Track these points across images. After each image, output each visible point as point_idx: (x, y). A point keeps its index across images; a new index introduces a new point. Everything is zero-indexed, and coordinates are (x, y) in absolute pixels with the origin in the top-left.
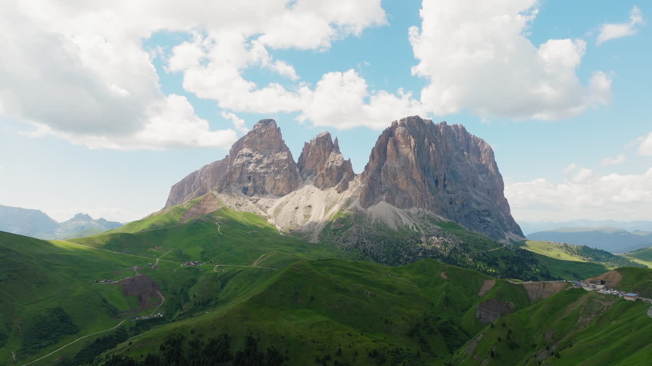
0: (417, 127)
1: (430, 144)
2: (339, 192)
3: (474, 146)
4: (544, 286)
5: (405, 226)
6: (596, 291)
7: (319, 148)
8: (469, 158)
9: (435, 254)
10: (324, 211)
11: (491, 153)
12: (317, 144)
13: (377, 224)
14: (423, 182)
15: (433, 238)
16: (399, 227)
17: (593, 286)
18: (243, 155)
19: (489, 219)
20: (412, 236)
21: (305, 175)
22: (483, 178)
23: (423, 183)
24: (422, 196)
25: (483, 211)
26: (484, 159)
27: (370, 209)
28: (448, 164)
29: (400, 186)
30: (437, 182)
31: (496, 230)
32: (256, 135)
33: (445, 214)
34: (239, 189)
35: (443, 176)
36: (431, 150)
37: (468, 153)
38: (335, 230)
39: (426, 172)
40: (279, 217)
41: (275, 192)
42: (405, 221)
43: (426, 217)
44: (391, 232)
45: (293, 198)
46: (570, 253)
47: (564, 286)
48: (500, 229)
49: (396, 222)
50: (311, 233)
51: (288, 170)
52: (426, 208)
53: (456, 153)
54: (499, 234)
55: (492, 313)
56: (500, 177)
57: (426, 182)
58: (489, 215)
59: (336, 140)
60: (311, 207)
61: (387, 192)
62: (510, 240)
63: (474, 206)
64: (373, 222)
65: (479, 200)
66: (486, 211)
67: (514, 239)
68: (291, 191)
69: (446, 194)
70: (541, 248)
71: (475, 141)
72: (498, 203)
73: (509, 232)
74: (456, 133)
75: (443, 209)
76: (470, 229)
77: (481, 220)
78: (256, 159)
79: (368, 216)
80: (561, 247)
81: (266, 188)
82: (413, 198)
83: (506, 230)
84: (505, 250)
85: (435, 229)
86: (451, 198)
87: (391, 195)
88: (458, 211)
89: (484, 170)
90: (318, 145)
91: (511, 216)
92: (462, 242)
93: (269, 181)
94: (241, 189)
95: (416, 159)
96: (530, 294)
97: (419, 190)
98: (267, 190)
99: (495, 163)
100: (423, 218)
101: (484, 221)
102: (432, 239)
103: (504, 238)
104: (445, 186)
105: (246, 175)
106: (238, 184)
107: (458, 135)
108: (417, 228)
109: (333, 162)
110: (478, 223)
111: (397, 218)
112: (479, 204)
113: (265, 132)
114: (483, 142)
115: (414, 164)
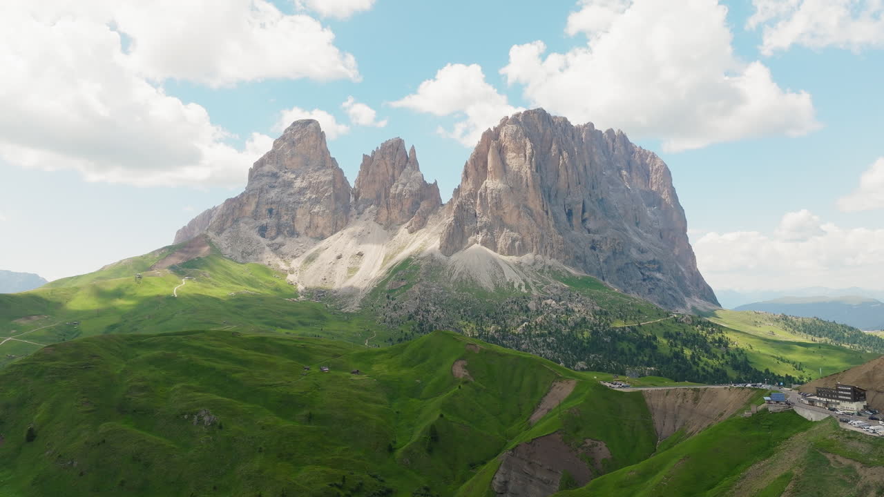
0: (540, 127)
1: (561, 153)
2: (411, 232)
3: (639, 162)
4: (696, 400)
5: (508, 284)
6: (834, 422)
7: (386, 164)
8: (630, 181)
9: (545, 329)
10: (382, 261)
11: (667, 174)
12: (383, 157)
13: (461, 281)
14: (545, 213)
15: (549, 301)
16: (497, 286)
17: (827, 404)
18: (263, 175)
19: (658, 275)
20: (514, 300)
21: (361, 207)
22: (653, 213)
23: (545, 216)
24: (542, 236)
25: (649, 262)
26: (656, 182)
27: (454, 257)
28: (593, 188)
29: (507, 220)
30: (569, 214)
31: (670, 292)
32: (286, 143)
33: (582, 264)
34: (252, 228)
35: (581, 206)
36: (561, 162)
37: (630, 172)
38: (391, 291)
39: (553, 197)
40: (307, 271)
41: (311, 233)
42: (510, 275)
43: (547, 269)
44: (483, 293)
45: (336, 242)
46: (791, 330)
47: (746, 400)
48: (675, 291)
49: (494, 277)
50: (351, 296)
51: (332, 198)
52: (548, 255)
53: (609, 172)
54: (675, 299)
55: (538, 475)
56: (681, 211)
57: (550, 213)
58: (659, 270)
59: (413, 150)
60: (362, 255)
61: (485, 230)
62: (694, 308)
63: (634, 254)
64: (455, 277)
65: (643, 244)
66: (654, 261)
67: (700, 308)
68: (336, 232)
69: (586, 235)
70: (744, 322)
71: (641, 156)
72: (677, 251)
73: (693, 297)
74: (610, 141)
75: (577, 258)
76: (625, 291)
77: (646, 277)
78: (284, 181)
79: (449, 268)
80: (777, 320)
81: (297, 226)
82: (528, 239)
83: (688, 294)
84: (673, 323)
85: (557, 288)
86: (593, 241)
87: (492, 234)
88: (605, 262)
89: (654, 199)
90: (385, 159)
91: (698, 273)
92: (597, 308)
93: (303, 215)
94: (257, 229)
95: (533, 175)
96: (657, 418)
97: (538, 226)
98: (298, 230)
99: (673, 190)
100: (541, 271)
101: (650, 278)
102: (546, 304)
103: (683, 305)
104: (584, 221)
105: (266, 207)
106: (252, 220)
107: (613, 146)
108: (527, 287)
109: (405, 185)
110: (639, 282)
111: (497, 270)
112: (642, 251)
113: (299, 139)
114: (654, 157)
115: (530, 184)
